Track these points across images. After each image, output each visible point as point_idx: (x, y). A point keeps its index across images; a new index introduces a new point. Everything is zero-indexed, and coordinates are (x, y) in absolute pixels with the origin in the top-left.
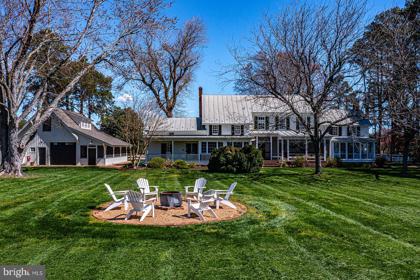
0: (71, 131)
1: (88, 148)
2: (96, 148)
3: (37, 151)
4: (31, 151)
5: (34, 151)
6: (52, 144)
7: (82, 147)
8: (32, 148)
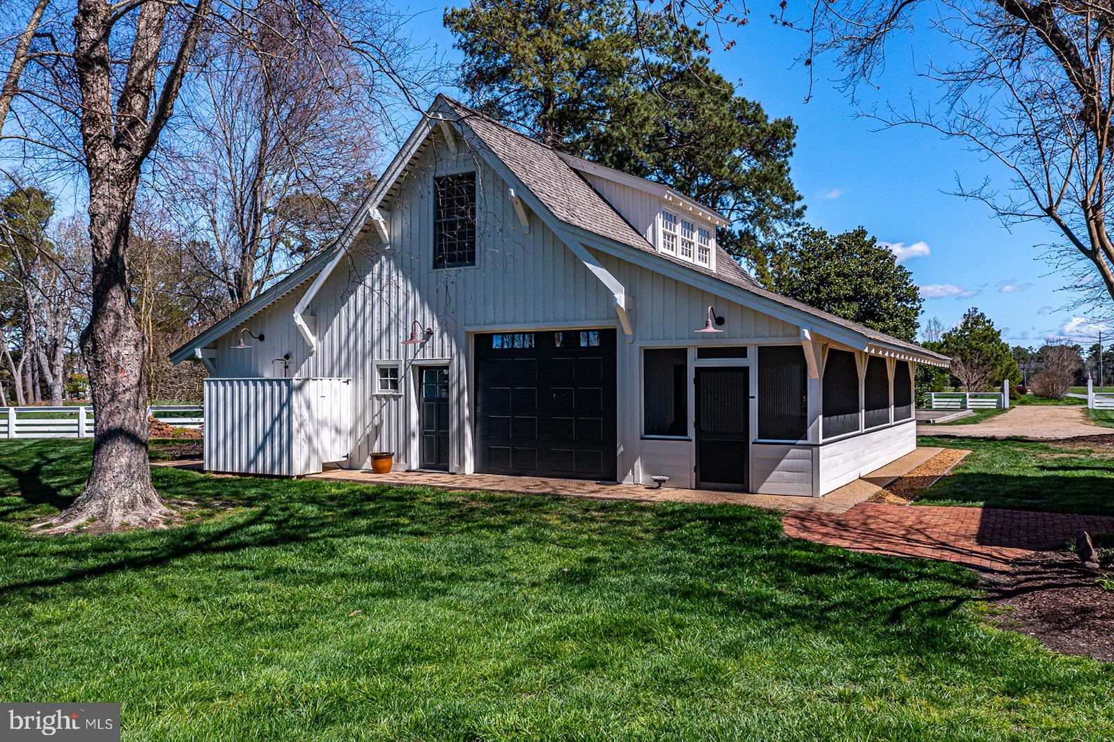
0: (581, 252)
1: (693, 363)
2: (751, 361)
3: (410, 388)
4: (378, 390)
5: (395, 385)
6: (483, 341)
7: (652, 357)
8: (384, 372)
